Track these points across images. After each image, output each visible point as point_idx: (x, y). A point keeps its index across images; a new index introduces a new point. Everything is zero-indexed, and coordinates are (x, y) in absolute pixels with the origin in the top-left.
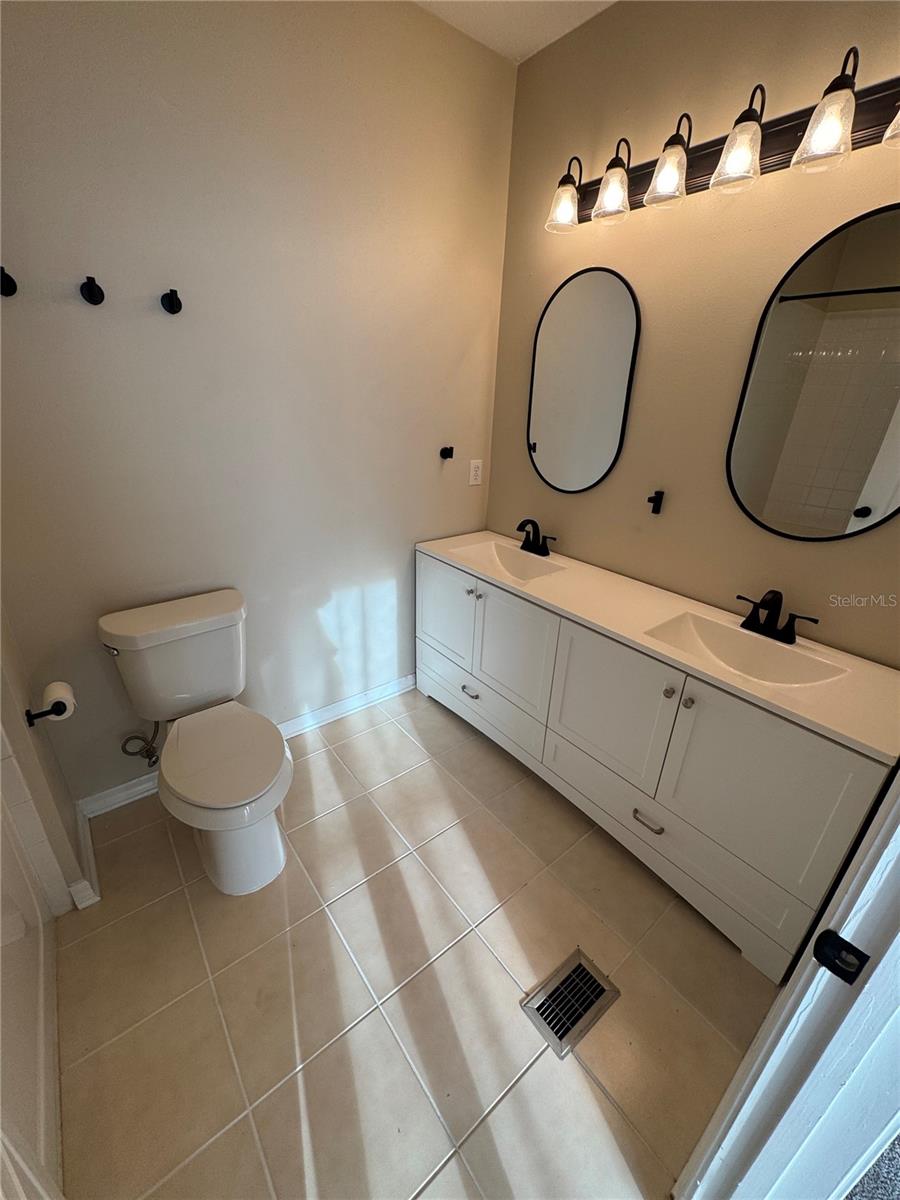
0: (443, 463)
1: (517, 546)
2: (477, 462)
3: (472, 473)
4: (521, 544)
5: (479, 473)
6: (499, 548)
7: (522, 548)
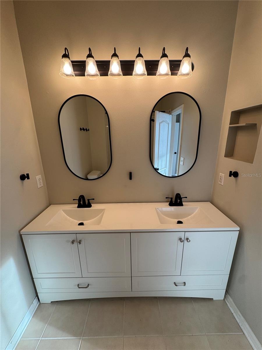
0: (23, 183)
1: (75, 207)
2: (39, 177)
3: (38, 183)
4: (77, 205)
5: (41, 181)
6: (66, 211)
7: (78, 207)
